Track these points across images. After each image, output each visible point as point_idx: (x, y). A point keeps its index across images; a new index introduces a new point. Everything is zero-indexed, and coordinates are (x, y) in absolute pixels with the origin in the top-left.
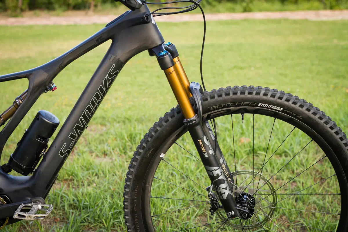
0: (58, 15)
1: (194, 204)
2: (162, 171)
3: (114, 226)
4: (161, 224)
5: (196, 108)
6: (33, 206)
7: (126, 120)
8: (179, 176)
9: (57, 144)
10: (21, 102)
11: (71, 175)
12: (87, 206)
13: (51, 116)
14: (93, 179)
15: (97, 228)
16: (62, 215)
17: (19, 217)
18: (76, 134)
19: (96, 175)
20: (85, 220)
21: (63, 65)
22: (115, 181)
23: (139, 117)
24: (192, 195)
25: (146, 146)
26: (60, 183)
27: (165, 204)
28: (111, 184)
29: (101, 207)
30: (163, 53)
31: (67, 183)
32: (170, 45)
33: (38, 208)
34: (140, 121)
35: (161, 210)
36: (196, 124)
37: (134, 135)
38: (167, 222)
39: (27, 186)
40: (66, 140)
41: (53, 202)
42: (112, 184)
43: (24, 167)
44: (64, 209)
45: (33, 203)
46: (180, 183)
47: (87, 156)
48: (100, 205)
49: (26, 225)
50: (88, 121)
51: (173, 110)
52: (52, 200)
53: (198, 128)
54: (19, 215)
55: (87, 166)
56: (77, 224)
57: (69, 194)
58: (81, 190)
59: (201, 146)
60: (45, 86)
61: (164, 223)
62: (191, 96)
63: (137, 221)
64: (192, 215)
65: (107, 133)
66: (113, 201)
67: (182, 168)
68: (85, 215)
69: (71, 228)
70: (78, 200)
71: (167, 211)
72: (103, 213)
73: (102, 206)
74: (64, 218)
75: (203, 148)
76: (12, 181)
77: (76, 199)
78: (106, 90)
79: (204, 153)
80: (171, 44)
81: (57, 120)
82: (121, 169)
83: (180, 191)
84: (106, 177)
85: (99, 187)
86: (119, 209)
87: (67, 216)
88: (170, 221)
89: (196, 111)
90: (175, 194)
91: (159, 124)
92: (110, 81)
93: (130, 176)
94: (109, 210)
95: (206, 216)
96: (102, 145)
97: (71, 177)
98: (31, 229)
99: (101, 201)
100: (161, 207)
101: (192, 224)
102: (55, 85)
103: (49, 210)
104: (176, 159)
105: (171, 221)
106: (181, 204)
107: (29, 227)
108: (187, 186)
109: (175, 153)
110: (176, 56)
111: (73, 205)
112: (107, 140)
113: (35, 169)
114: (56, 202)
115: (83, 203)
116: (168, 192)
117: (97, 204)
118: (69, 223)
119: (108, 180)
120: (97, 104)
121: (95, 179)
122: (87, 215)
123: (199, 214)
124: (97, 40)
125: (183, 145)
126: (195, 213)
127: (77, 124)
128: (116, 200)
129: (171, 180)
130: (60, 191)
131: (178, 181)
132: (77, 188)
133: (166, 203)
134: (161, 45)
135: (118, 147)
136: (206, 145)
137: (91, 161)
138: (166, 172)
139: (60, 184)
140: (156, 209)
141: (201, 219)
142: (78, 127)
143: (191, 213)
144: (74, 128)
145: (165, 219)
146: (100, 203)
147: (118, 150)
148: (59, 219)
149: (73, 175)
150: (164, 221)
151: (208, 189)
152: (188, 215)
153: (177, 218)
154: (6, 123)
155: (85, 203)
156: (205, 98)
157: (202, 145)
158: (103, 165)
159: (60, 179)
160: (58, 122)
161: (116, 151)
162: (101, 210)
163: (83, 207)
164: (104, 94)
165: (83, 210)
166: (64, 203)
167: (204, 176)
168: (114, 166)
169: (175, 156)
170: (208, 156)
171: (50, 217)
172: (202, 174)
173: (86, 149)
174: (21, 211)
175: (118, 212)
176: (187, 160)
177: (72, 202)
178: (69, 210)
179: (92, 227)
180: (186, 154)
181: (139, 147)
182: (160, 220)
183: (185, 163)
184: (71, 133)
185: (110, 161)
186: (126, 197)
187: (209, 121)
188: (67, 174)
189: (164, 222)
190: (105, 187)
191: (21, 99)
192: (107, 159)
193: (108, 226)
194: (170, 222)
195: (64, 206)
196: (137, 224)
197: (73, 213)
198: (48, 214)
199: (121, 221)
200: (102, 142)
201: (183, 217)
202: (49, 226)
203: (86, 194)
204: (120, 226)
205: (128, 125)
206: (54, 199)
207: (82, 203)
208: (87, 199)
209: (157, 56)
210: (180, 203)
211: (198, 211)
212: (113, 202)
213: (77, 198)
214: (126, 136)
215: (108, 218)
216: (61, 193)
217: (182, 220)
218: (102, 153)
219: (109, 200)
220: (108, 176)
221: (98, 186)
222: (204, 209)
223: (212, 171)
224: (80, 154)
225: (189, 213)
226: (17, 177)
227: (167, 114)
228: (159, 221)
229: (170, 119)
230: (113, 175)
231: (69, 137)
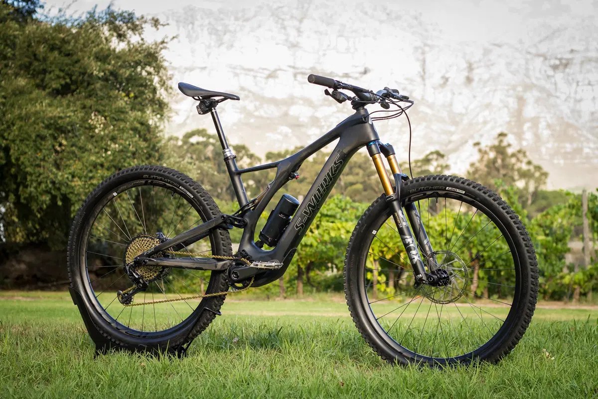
13: (293, 198)
18: (308, 211)
25: (361, 222)
30: (372, 143)
36: (394, 200)
40: (301, 216)
43: (269, 238)
50: (318, 201)
53: (395, 203)
59: (397, 218)
78: (332, 176)
79: (399, 224)
81: (297, 202)
92: (336, 168)
93: (348, 249)
110: (391, 154)
120: (325, 187)
127: (309, 203)
134: (375, 141)
136: (401, 218)
144: (307, 207)
156: (406, 183)
170: (402, 227)
184: (305, 210)
223: (405, 239)
231: (303, 213)
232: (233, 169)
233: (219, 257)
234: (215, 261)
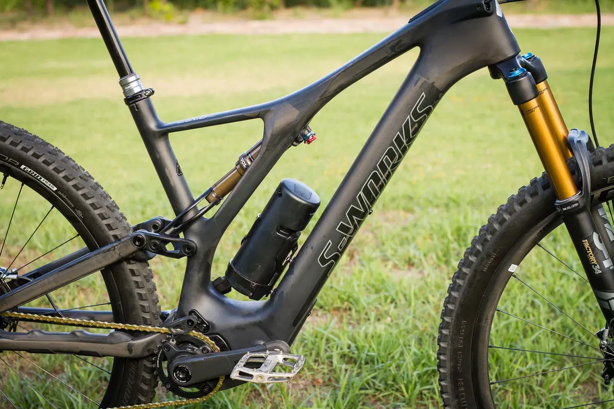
0: (335, 17)
1: (573, 361)
2: (515, 298)
3: (422, 397)
4: (509, 397)
5: (580, 178)
6: (267, 356)
7: (452, 203)
8: (546, 308)
9: (315, 242)
10: (249, 163)
11: (346, 301)
12: (373, 358)
13: (305, 189)
14: (386, 308)
15: (391, 400)
16: (328, 374)
17: (240, 377)
18: (349, 225)
19: (393, 301)
20: (368, 384)
21: (328, 94)
22: (426, 312)
23: (474, 197)
24: (569, 343)
25: (483, 248)
26: (325, 314)
27: (517, 360)
28: (419, 319)
29: (398, 362)
30: (517, 73)
31: (339, 315)
32: (532, 58)
33: (277, 361)
34: (475, 204)
35: (510, 371)
36: (579, 210)
37: (464, 230)
38: (522, 393)
39: (258, 318)
40: (331, 235)
41: (313, 349)
42: (421, 319)
43: (253, 284)
44: (331, 362)
45: (268, 352)
46: (548, 321)
47: (377, 267)
48: (396, 357)
49: (261, 390)
50: (372, 201)
51: (534, 182)
52: (310, 346)
53: (583, 218)
54: (241, 374)
55: (377, 284)
56: (354, 392)
57: (341, 335)
58: (363, 328)
59: (588, 252)
60: (294, 133)
61: (516, 395)
62: (571, 155)
63: (463, 392)
64: (569, 382)
65: (415, 225)
66: (421, 350)
67: (552, 293)
68: (369, 375)
69: (343, 399)
70: (357, 348)
71: (521, 373)
72: (401, 371)
73: (401, 359)
74: (330, 380)
75: (591, 255)
76: (232, 310)
77: (353, 345)
78: (407, 143)
79: (593, 266)
80: (534, 56)
81: (315, 199)
82: (438, 291)
83: (547, 335)
84: (410, 305)
85: (397, 324)
86: (432, 367)
87: (335, 376)
88: (526, 392)
89: (578, 185)
90: (537, 341)
91: (508, 209)
92: (416, 125)
93: (450, 306)
94: (414, 368)
95: (595, 384)
96: (406, 246)
97: (346, 303)
98: (270, 398)
99: (399, 350)
100: (510, 364)
101: (568, 398)
102: (312, 132)
103: (298, 366)
104: (541, 276)
105: (529, 391)
106: (548, 361)
107: (266, 393)
108: (560, 327)
109: (540, 265)
110: (543, 79)
111: (348, 355)
112: (414, 239)
113: (274, 289)
114: (317, 349)
115: (366, 352)
116: (525, 337)
117: (392, 355)
118: (340, 388)
119: (415, 311)
120: (391, 168)
121: (390, 309)
122: (373, 375)
123: (581, 381)
124: (392, 48)
125: (555, 250)
126: (575, 377)
127: (352, 205)
128: (427, 348)
129: (531, 315)
130: (325, 329)
131: (543, 317)
132: (357, 325)
133: (520, 356)
134: (514, 57)
135: (435, 251)
136: (597, 251)
137: (384, 276)
138: (522, 299)
139: (327, 317)
140: (502, 368)
141: (585, 389)
142: (353, 212)
143: (566, 378)
144: (346, 214)
145: (518, 388)
146: (397, 352)
147: (434, 256)
148: (321, 381)
149: (351, 300)
150: (515, 391)
151: (600, 335)
152: (561, 380)
153: (541, 385)
154: (222, 202)
155: (369, 354)
156: (597, 160)
157: (590, 249)
158: (405, 284)
159: (327, 308)
160: (317, 202)
161: (432, 258)
162: (398, 367)
163: (365, 359)
164: (404, 150)
165: (367, 366)
166: (332, 351)
167: (594, 309)
168: (425, 286)
169: (538, 270)
170: (601, 272)
171: (305, 376)
172: (590, 305)
173: (377, 254)
174: (244, 366)
175: (430, 372)
176: (561, 278)
177: (346, 350)
178: (340, 364)
179: (381, 398)
180: (559, 267)
181: (469, 250)
182: (507, 388)
183: (558, 283)
184: (341, 222)
185: (420, 276)
186: (442, 345)
187: (604, 204)
188: (339, 297)
189: (515, 393)
190: (407, 324)
191: (250, 158)
192: (413, 274)
193: (410, 397)
194: (526, 394)
195: (330, 357)
196: (463, 396)
197: (346, 370)
198: (294, 372)
199: (434, 389)
200: (404, 241)
201: (552, 385)
202: (303, 393)
203: (372, 337)
204: (432, 398)
205: (454, 211)
206: (314, 344)
207: (363, 353)
208: (374, 346)
209: (505, 79)
210: (546, 359)
211: (579, 374)
212: (422, 353)
213: (355, 343)
214: (449, 231)
215: (411, 382)
216: (326, 334)
217: (549, 390)
218: (406, 262)
219: (414, 349)
220: (413, 304)
221: (395, 321)
222: (591, 371)
223: (608, 301)
224: (365, 263)
225: (564, 377)
226: (240, 301)
227: (522, 191)
228: (506, 391)
229: (529, 199)
230: (424, 303)
231: (337, 229)
232: (152, 125)
233: (135, 327)
234: (124, 337)
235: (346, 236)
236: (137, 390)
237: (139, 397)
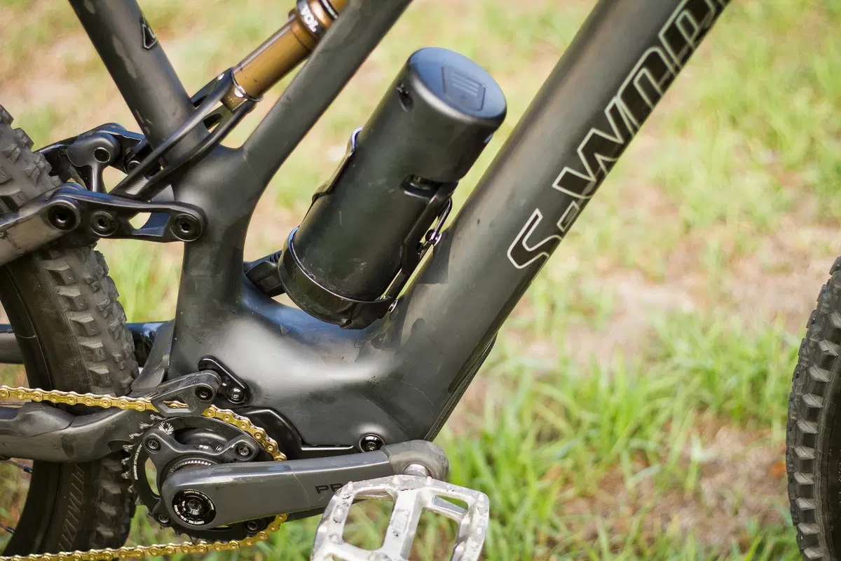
6: (396, 494)
10: (325, 20)
18: (586, 173)
50: (643, 113)
120: (694, 39)
127: (593, 130)
142: (597, 145)
144: (579, 150)
184: (566, 169)
231: (555, 185)
234: (52, 419)
235: (577, 200)
236: (91, 516)
237: (99, 529)
